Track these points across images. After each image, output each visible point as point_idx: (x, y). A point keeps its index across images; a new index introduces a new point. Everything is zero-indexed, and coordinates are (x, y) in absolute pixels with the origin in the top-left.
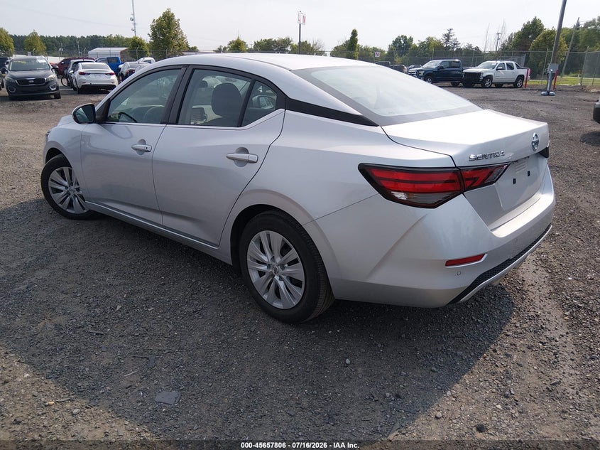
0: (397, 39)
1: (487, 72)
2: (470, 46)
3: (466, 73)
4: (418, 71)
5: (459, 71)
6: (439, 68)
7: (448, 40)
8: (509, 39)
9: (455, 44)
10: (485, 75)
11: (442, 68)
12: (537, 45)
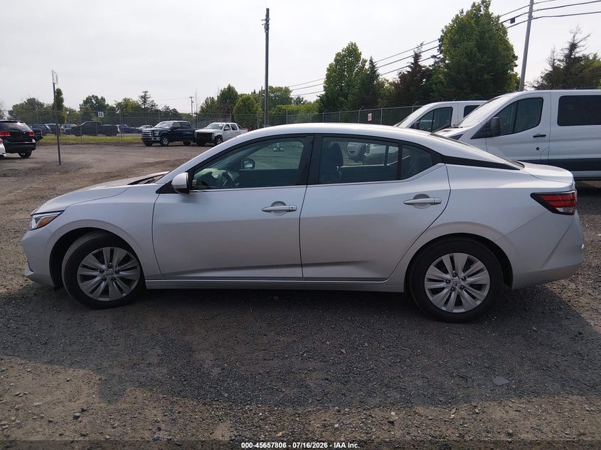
0: (87, 99)
1: (216, 132)
2: (168, 108)
3: (198, 133)
4: (153, 131)
5: (190, 131)
6: (173, 129)
7: (145, 102)
8: (206, 101)
9: (152, 106)
10: (216, 135)
11: (175, 128)
12: (239, 108)
